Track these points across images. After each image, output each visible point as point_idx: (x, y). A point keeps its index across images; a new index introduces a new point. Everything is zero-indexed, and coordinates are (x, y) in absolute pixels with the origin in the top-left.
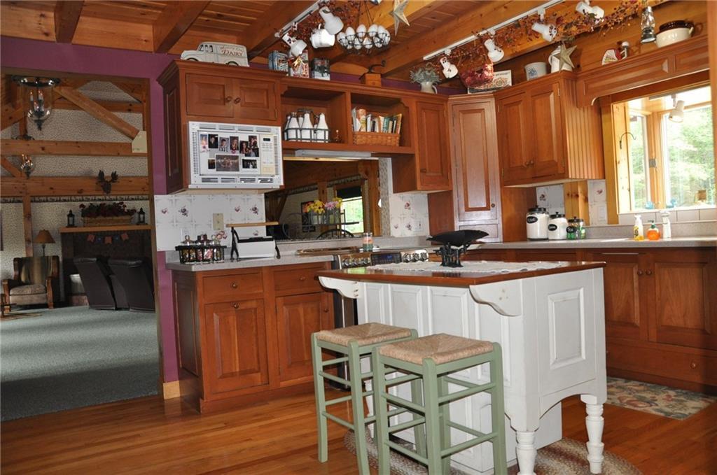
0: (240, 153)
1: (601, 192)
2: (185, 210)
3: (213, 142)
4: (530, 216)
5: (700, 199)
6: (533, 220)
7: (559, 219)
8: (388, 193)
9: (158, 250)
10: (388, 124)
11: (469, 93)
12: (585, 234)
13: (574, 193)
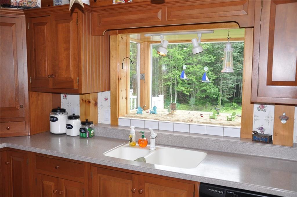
1: (106, 99)
4: (52, 116)
6: (55, 119)
7: (75, 120)
12: (94, 133)
13: (88, 99)
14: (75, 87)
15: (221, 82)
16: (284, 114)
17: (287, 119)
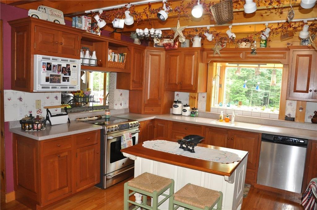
0: (62, 73)
1: (204, 97)
2: (21, 98)
3: (49, 67)
4: (175, 104)
5: (239, 105)
6: (177, 106)
7: (187, 107)
8: (114, 89)
9: (5, 121)
10: (121, 58)
11: (154, 47)
12: (198, 115)
13: (194, 96)
14: (194, 89)
15: (252, 95)
16: (301, 107)
17: (302, 109)
